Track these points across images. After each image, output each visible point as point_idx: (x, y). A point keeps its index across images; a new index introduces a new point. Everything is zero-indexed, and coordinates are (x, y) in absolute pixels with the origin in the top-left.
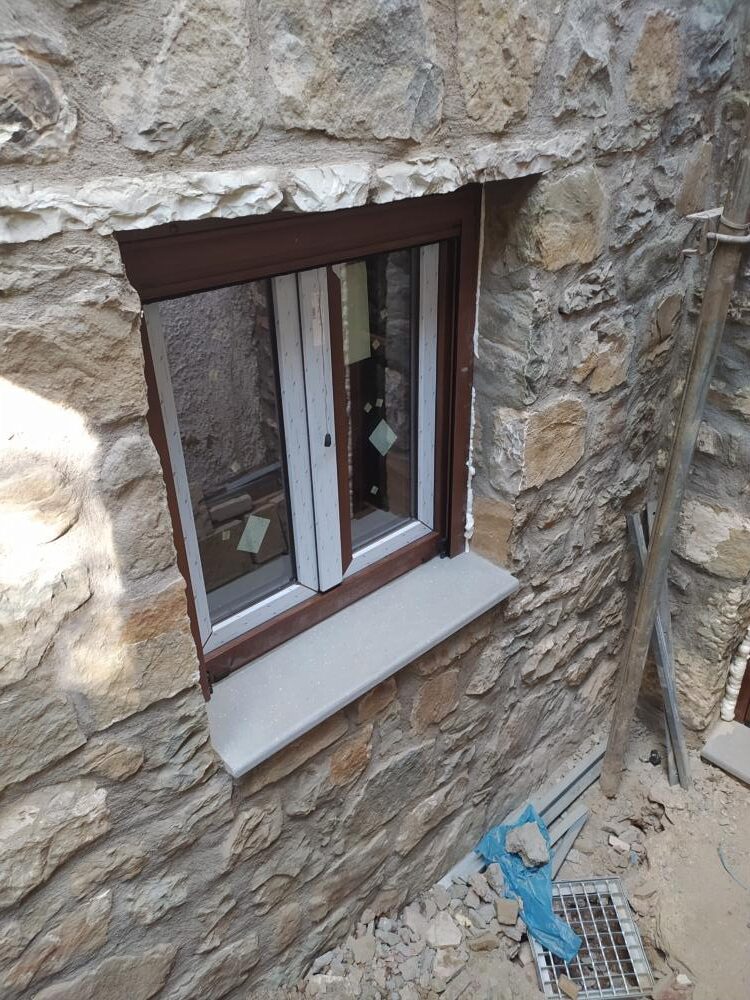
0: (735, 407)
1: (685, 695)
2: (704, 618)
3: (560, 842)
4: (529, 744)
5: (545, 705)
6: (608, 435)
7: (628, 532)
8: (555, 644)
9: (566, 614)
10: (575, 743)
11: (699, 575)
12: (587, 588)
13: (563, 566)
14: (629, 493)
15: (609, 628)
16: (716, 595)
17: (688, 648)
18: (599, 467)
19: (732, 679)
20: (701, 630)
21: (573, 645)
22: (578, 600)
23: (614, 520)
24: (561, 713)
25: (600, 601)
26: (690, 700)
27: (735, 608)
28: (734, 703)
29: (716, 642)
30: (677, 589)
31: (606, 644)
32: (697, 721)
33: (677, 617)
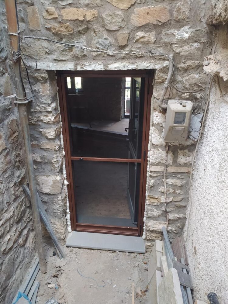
0: (42, 147)
1: (56, 231)
2: (54, 207)
3: (32, 298)
4: (13, 272)
5: (14, 257)
6: (6, 165)
7: (24, 191)
8: (11, 236)
9: (11, 225)
10: (29, 263)
11: (49, 196)
12: (16, 213)
13: (4, 210)
14: (20, 180)
15: (29, 222)
16: (55, 200)
17: (53, 217)
18: (7, 175)
19: (67, 220)
20: (55, 211)
21: (18, 233)
22: (14, 219)
23: (18, 190)
24: (21, 256)
25: (22, 215)
26: (58, 232)
27: (61, 201)
28: (70, 227)
29: (59, 213)
30: (44, 202)
31: (29, 227)
32: (62, 237)
33: (47, 210)
